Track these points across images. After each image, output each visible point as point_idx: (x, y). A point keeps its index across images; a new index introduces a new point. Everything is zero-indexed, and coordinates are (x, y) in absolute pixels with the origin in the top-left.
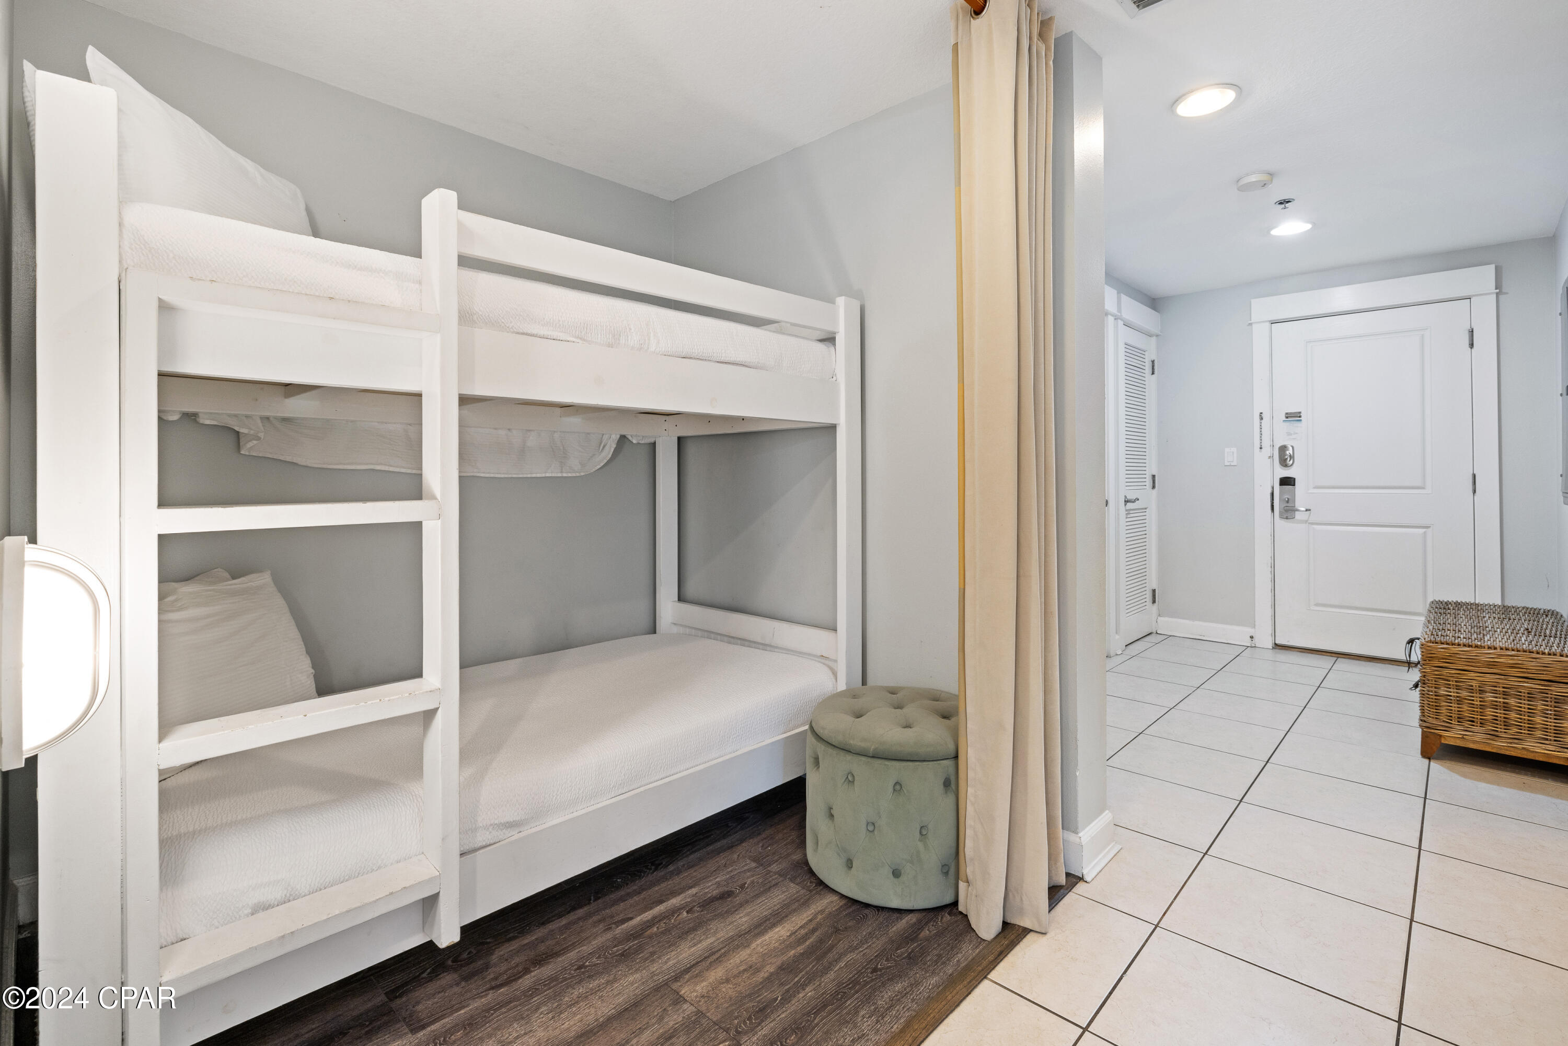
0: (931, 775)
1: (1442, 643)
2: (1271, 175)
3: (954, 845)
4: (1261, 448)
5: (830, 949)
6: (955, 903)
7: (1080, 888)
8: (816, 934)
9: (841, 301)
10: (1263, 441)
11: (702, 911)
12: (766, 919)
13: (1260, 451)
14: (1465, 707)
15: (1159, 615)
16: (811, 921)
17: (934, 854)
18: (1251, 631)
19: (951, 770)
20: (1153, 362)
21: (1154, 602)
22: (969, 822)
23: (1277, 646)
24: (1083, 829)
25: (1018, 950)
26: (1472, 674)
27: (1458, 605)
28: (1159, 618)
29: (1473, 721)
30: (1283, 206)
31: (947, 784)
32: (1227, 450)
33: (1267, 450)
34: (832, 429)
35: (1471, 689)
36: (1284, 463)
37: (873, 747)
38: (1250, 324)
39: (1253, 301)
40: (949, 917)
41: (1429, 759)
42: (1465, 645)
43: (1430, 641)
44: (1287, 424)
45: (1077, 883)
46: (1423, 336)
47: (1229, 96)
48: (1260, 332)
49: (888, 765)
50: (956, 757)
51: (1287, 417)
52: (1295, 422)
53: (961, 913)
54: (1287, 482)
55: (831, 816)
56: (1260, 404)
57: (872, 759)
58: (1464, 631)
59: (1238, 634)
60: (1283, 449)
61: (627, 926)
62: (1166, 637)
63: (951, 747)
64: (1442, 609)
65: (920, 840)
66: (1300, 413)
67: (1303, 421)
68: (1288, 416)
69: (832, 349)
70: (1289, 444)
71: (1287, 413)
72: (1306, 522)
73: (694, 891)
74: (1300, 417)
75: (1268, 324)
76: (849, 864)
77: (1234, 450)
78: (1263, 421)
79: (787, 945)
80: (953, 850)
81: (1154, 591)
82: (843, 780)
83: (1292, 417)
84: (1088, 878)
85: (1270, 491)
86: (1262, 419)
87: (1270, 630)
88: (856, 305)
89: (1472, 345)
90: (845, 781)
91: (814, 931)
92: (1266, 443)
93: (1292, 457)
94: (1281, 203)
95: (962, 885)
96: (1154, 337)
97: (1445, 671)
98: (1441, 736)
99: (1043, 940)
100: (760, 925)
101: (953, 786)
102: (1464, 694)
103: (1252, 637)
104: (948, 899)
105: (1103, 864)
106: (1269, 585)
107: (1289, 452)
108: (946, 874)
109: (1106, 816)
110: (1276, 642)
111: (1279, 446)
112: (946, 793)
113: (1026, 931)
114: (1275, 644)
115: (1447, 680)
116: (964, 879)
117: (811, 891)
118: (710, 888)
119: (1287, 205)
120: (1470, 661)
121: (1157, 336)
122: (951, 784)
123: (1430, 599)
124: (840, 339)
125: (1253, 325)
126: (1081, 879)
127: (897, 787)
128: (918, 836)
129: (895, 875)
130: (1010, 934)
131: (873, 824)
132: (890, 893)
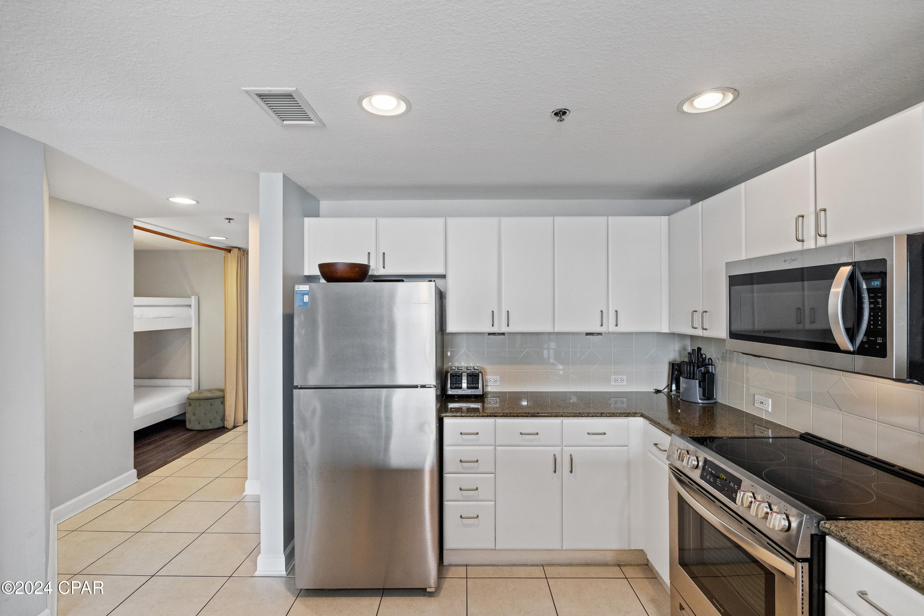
0: (219, 401)
8: (192, 434)
9: (193, 297)
12: (180, 436)
17: (219, 418)
19: (223, 400)
22: (227, 409)
34: (191, 329)
37: (207, 398)
49: (209, 401)
50: (224, 397)
53: (225, 427)
55: (195, 415)
57: (206, 400)
63: (223, 395)
69: (190, 308)
76: (199, 424)
79: (185, 438)
82: (198, 406)
88: (197, 297)
99: (241, 427)
100: (178, 437)
108: (221, 420)
112: (222, 405)
113: (238, 426)
122: (223, 403)
124: (193, 306)
127: (211, 405)
128: (216, 414)
129: (211, 422)
130: (235, 427)
131: (205, 413)
132: (210, 427)
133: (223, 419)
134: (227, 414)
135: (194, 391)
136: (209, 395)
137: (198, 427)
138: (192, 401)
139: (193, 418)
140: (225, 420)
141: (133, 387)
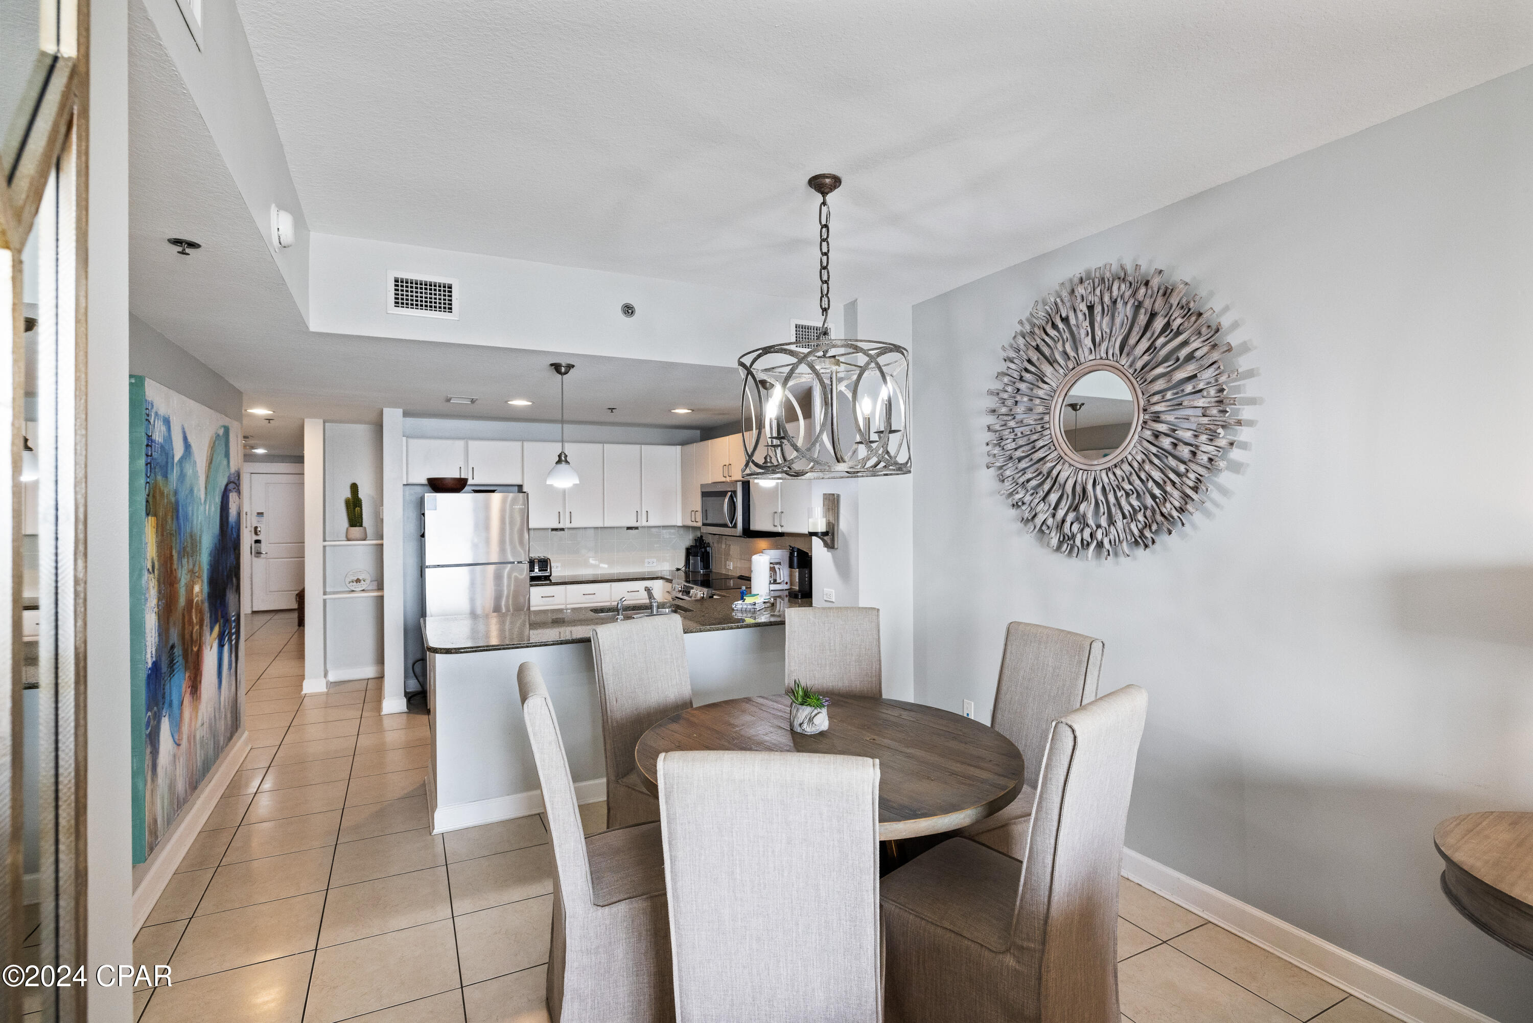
4: (246, 527)
10: (247, 524)
23: (254, 612)
33: (249, 528)
36: (256, 533)
44: (258, 517)
48: (246, 476)
52: (261, 517)
54: (258, 542)
56: (246, 509)
60: (256, 528)
67: (263, 519)
68: (258, 514)
70: (258, 525)
72: (266, 558)
74: (263, 514)
75: (249, 474)
78: (247, 516)
83: (260, 514)
85: (250, 545)
86: (246, 514)
87: (250, 606)
92: (249, 525)
93: (260, 531)
106: (250, 586)
107: (259, 529)
111: (254, 526)
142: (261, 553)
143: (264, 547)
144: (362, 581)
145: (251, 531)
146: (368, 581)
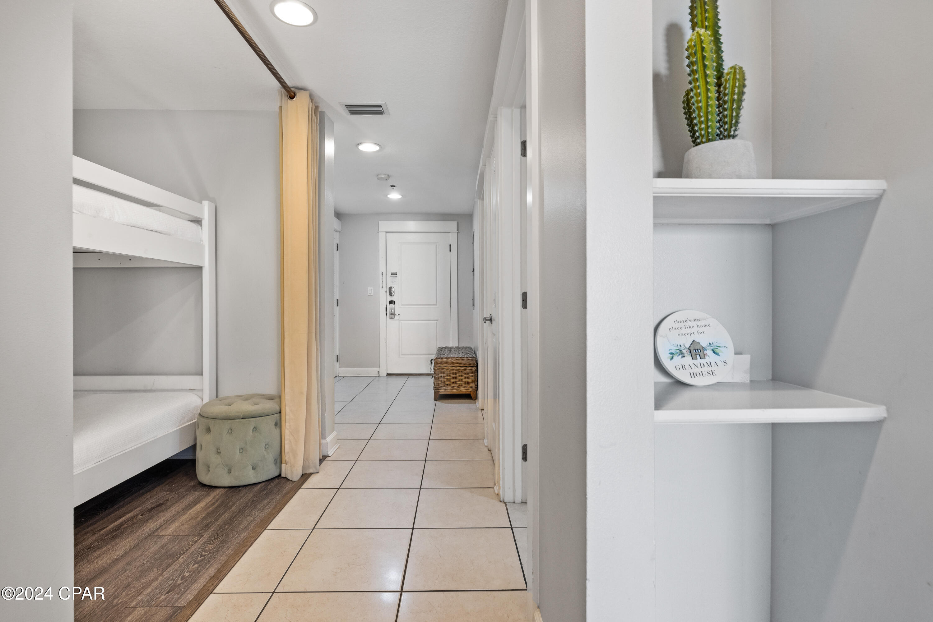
0: (271, 421)
1: (440, 358)
2: (389, 176)
3: (279, 450)
4: (382, 288)
5: (229, 503)
6: (280, 475)
7: (328, 459)
8: (219, 501)
9: (206, 203)
10: (383, 285)
11: (150, 513)
12: (190, 505)
13: (382, 289)
14: (446, 380)
15: (340, 367)
16: (214, 498)
17: (271, 457)
18: (377, 369)
19: (278, 418)
20: (338, 244)
21: (338, 361)
22: (287, 437)
23: (388, 375)
24: (327, 438)
25: (309, 479)
26: (448, 368)
27: (446, 348)
28: (340, 369)
29: (447, 384)
30: (392, 188)
31: (276, 425)
32: (369, 288)
33: (384, 288)
34: (200, 268)
35: (447, 374)
36: (390, 294)
37: (242, 414)
38: (378, 232)
39: (379, 222)
40: (278, 480)
41: (436, 400)
42: (446, 358)
43: (437, 358)
44: (392, 278)
45: (326, 458)
46: (436, 245)
47: (377, 148)
48: (382, 236)
49: (250, 420)
50: (280, 412)
51: (392, 275)
52: (395, 277)
53: (283, 477)
54: (392, 302)
55: (219, 453)
56: (382, 269)
57: (242, 420)
58: (446, 354)
59: (373, 371)
60: (390, 288)
61: (106, 530)
62: (343, 377)
63: (278, 408)
64: (441, 349)
65: (265, 451)
66: (396, 273)
67: (398, 277)
69: (199, 227)
70: (392, 286)
71: (392, 273)
72: (399, 320)
73: (139, 509)
74: (397, 275)
75: (385, 233)
76: (230, 471)
77: (372, 288)
78: (383, 276)
79: (206, 508)
80: (279, 452)
81: (338, 356)
82: (226, 433)
83: (394, 274)
84: (330, 455)
85: (385, 307)
86: (382, 275)
87: (385, 368)
88: (213, 206)
89: (450, 251)
90: (227, 433)
91: (217, 501)
92: (384, 286)
93: (394, 292)
94: (392, 186)
95: (283, 466)
96: (338, 233)
97: (440, 368)
98: (439, 391)
99: (318, 474)
100: (188, 507)
101: (279, 425)
102: (446, 375)
103: (378, 372)
104: (277, 474)
105: (334, 450)
107: (393, 289)
108: (276, 463)
109: (335, 433)
110: (388, 373)
111: (389, 287)
112: (276, 428)
113: (311, 474)
114: (387, 374)
115: (441, 371)
116: (284, 462)
117: (207, 491)
118: (149, 505)
119: (394, 188)
120: (447, 363)
121: (339, 232)
122: (278, 424)
123: (438, 347)
124: (205, 223)
125: (380, 233)
126: (328, 456)
127: (255, 429)
128: (264, 449)
129: (253, 469)
130: (305, 477)
131: (242, 449)
132: (251, 477)
133: (279, 460)
134: (287, 448)
135: (208, 401)
136: (247, 407)
137: (227, 481)
138: (213, 421)
139: (214, 459)
140: (283, 461)
141: (72, 392)
142: (394, 315)
143: (397, 308)
144: (709, 352)
145: (386, 292)
146: (728, 353)
